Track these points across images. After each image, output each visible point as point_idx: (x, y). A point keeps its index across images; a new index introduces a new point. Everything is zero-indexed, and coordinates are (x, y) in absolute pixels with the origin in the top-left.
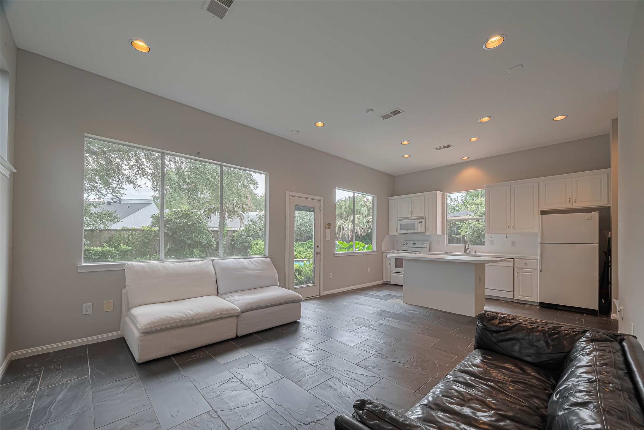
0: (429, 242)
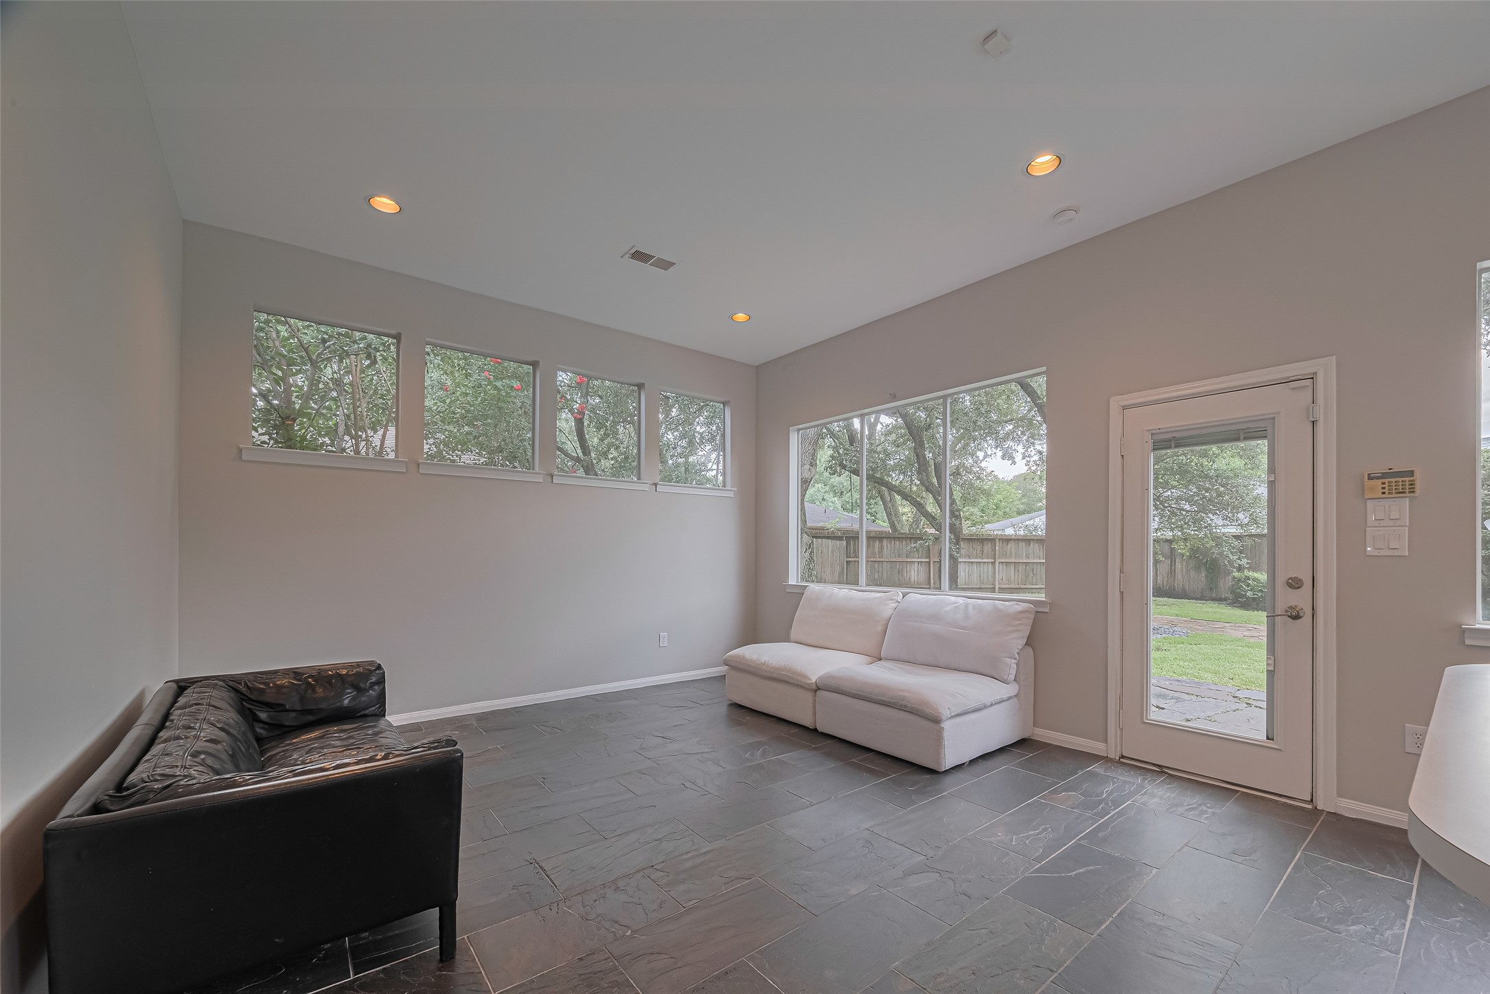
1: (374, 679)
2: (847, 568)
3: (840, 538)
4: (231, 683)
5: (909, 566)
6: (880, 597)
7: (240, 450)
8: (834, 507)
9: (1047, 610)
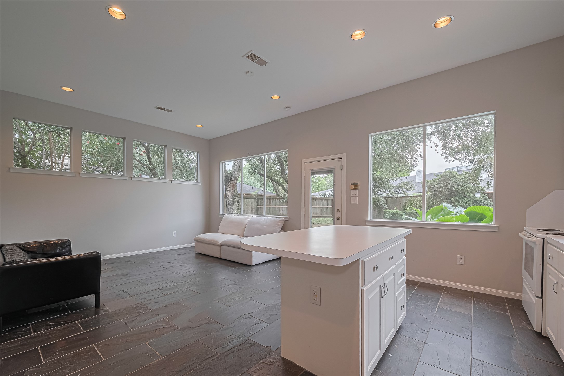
1: (67, 244)
2: (257, 210)
3: (255, 198)
4: (17, 245)
5: (280, 209)
6: (245, 218)
7: (10, 169)
8: (258, 186)
9: (288, 220)
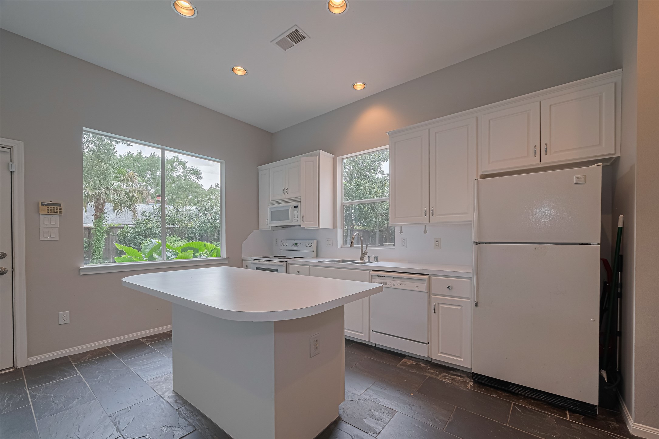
0: (315, 241)
